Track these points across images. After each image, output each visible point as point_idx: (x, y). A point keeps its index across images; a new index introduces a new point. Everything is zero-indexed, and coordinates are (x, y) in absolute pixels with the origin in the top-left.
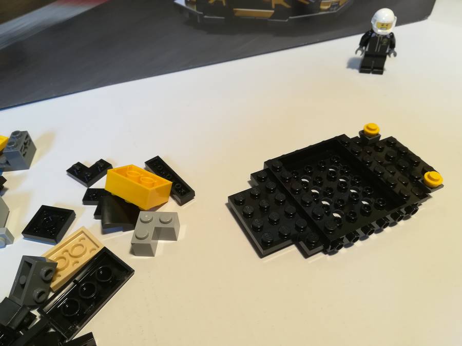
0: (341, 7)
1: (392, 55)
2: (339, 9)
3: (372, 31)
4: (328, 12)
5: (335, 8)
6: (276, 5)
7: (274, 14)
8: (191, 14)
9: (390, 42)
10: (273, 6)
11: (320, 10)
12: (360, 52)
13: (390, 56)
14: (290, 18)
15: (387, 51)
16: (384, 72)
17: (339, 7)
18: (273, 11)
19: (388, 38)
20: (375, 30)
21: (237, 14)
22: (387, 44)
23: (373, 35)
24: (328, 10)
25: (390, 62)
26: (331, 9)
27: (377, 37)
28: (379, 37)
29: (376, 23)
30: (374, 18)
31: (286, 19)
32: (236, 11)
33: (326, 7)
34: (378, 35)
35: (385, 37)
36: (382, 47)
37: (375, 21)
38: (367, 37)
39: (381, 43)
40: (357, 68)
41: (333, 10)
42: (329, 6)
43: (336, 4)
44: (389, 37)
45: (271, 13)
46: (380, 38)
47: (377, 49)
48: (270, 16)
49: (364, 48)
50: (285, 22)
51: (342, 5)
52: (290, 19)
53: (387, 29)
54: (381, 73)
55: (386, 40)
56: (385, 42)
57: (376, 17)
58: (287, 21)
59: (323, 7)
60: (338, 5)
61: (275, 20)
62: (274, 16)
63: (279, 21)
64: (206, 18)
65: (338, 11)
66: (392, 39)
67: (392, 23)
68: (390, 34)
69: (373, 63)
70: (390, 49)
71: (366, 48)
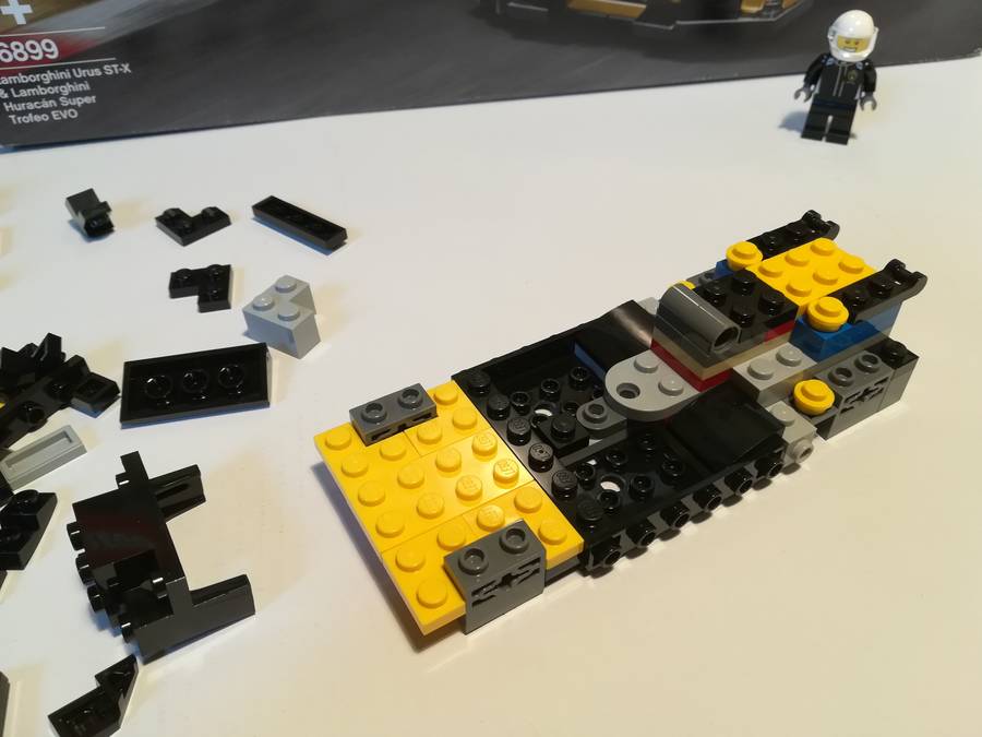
0: (786, 12)
1: (868, 104)
2: (781, 15)
3: (830, 55)
4: (757, 20)
5: (773, 12)
7: (646, 12)
9: (865, 79)
11: (741, 13)
12: (803, 95)
13: (863, 109)
14: (679, 22)
15: (857, 97)
16: (850, 141)
17: (782, 10)
18: (644, 6)
19: (858, 70)
20: (834, 54)
21: (571, 6)
22: (857, 81)
23: (830, 62)
24: (758, 14)
25: (862, 119)
26: (765, 13)
27: (838, 65)
28: (840, 66)
29: (835, 39)
30: (833, 28)
31: (668, 25)
33: (754, 9)
34: (840, 62)
35: (852, 66)
36: (846, 86)
37: (834, 32)
38: (820, 66)
39: (844, 78)
40: (797, 129)
41: (768, 16)
42: (761, 8)
43: (776, 4)
44: (861, 68)
45: (639, 9)
46: (843, 68)
47: (838, 91)
48: (637, 14)
49: (812, 87)
50: (667, 31)
51: (786, 8)
52: (679, 26)
53: (856, 50)
54: (844, 142)
55: (854, 72)
56: (853, 76)
57: (837, 26)
58: (671, 28)
59: (745, 8)
60: (779, 7)
61: (647, 25)
62: (645, 16)
63: (656, 26)
64: (512, 8)
65: (780, 20)
66: (869, 73)
67: (868, 40)
68: (864, 62)
69: (830, 118)
70: (863, 94)
71: (815, 89)
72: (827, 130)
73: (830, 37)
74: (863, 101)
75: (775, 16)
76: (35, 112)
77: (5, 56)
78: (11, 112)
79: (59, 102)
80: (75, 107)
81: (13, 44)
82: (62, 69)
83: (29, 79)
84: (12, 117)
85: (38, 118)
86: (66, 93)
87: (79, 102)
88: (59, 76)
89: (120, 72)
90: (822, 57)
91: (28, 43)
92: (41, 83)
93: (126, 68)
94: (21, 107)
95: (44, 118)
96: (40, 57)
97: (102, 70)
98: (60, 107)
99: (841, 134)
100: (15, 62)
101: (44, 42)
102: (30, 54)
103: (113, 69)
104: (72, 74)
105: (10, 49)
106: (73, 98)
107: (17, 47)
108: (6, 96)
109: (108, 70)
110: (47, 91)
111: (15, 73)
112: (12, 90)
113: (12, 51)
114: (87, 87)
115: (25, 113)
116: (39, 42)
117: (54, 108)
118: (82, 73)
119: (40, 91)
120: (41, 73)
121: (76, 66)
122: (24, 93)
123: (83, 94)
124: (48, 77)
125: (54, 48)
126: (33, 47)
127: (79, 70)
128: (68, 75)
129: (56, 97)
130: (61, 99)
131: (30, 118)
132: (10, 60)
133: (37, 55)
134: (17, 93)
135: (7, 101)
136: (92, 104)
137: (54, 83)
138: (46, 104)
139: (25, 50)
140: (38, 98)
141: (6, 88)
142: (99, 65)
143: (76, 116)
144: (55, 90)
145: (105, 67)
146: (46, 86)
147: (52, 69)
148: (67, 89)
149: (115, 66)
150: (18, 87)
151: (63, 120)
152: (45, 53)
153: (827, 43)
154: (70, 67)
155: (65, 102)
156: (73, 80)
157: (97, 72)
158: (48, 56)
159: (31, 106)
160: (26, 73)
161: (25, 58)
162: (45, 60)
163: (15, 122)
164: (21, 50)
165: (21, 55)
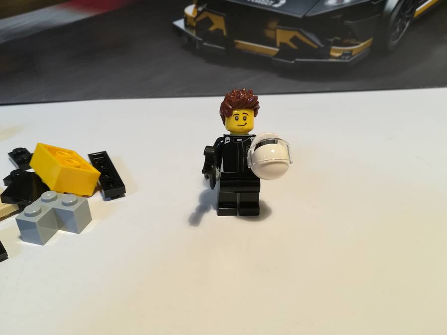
0: (354, 57)
2: (352, 59)
4: (339, 60)
5: (347, 57)
6: (281, 44)
7: (279, 52)
8: (190, 38)
10: (278, 44)
11: (331, 57)
14: (296, 59)
18: (277, 50)
21: (238, 46)
24: (339, 57)
26: (343, 57)
31: (291, 60)
32: (237, 43)
33: (337, 55)
41: (344, 59)
42: (341, 54)
43: (349, 52)
45: (276, 51)
48: (274, 54)
50: (291, 64)
51: (355, 54)
52: (297, 61)
58: (293, 62)
59: (333, 53)
60: (350, 55)
61: (280, 60)
62: (278, 55)
63: (284, 60)
64: (205, 46)
65: (351, 61)
75: (349, 58)
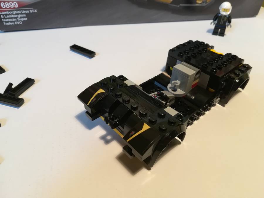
0: (208, 3)
1: (229, 26)
3: (220, 13)
4: (200, 5)
5: (204, 3)
9: (229, 19)
11: (196, 3)
12: (213, 24)
15: (226, 24)
18: (171, 0)
19: (227, 17)
22: (227, 20)
23: (220, 15)
25: (228, 30)
27: (222, 16)
29: (221, 9)
30: (221, 6)
31: (178, 5)
33: (200, 2)
34: (222, 15)
35: (225, 16)
36: (224, 21)
37: (221, 7)
38: (217, 16)
39: (223, 19)
41: (203, 4)
42: (202, 2)
47: (222, 23)
48: (170, 2)
49: (215, 22)
50: (178, 7)
52: (180, 6)
53: (226, 12)
54: (223, 36)
55: (226, 18)
56: (226, 19)
59: (198, 2)
60: (206, 2)
61: (173, 5)
62: (172, 3)
63: (175, 6)
65: (206, 5)
66: (230, 18)
67: (229, 9)
68: (229, 15)
69: (219, 30)
70: (228, 24)
71: (216, 22)
72: (219, 33)
73: (220, 8)
74: (228, 25)
75: (205, 4)
76: (11, 22)
77: (3, 6)
78: (4, 22)
79: (17, 19)
80: (22, 21)
81: (6, 3)
82: (18, 10)
83: (9, 13)
84: (4, 23)
85: (11, 24)
86: (19, 17)
87: (22, 19)
88: (18, 12)
89: (34, 12)
90: (217, 14)
91: (10, 3)
92: (13, 14)
93: (36, 11)
94: (7, 20)
95: (13, 23)
96: (13, 7)
97: (29, 11)
98: (17, 21)
99: (222, 34)
100: (6, 8)
101: (14, 3)
102: (10, 6)
103: (32, 11)
104: (21, 12)
105: (5, 4)
106: (21, 18)
107: (7, 4)
108: (3, 17)
109: (31, 11)
110: (14, 16)
111: (6, 11)
112: (5, 16)
113: (5, 5)
114: (25, 15)
115: (8, 22)
116: (13, 3)
117: (16, 21)
118: (24, 12)
119: (12, 16)
120: (13, 11)
121: (22, 10)
122: (8, 17)
123: (24, 17)
124: (15, 12)
125: (17, 5)
126: (11, 4)
127: (23, 11)
128: (20, 12)
129: (16, 18)
130: (18, 19)
131: (9, 24)
132: (5, 7)
133: (12, 6)
134: (6, 16)
135: (3, 18)
136: (26, 20)
137: (16, 14)
138: (14, 20)
139: (9, 5)
140: (11, 18)
141: (3, 15)
142: (29, 10)
143: (22, 23)
144: (16, 16)
145: (30, 10)
146: (14, 15)
147: (16, 10)
148: (20, 16)
149: (33, 10)
150: (6, 15)
151: (18, 24)
152: (14, 6)
153: (219, 10)
154: (21, 10)
155: (19, 19)
156: (21, 14)
157: (28, 12)
158: (15, 7)
159: (10, 20)
160: (9, 11)
161: (9, 7)
162: (14, 8)
163: (5, 24)
164: (8, 5)
165: (8, 6)
